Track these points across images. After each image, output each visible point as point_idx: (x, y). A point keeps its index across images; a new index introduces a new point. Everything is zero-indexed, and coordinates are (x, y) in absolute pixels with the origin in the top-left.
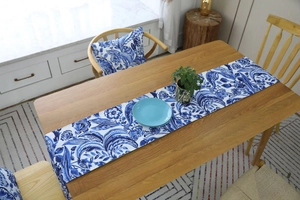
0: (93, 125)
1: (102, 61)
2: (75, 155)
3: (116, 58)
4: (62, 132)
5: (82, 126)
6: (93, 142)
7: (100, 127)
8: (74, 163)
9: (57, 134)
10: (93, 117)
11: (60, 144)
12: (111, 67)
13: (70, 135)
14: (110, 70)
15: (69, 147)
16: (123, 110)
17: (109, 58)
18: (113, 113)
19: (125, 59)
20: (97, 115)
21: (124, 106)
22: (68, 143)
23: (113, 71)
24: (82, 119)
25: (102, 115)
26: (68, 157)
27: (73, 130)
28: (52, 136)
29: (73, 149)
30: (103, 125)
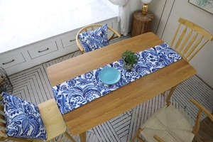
0: (78, 82)
1: (84, 43)
2: (67, 99)
3: (92, 42)
4: (61, 86)
5: (72, 83)
6: (77, 92)
7: (81, 84)
8: (67, 104)
9: (58, 87)
10: (78, 78)
11: (60, 93)
12: (89, 47)
13: (65, 88)
14: (89, 49)
15: (65, 95)
16: (94, 74)
17: (88, 42)
18: (89, 76)
19: (97, 42)
20: (80, 76)
21: (95, 71)
22: (64, 92)
24: (71, 79)
25: (83, 77)
26: (64, 100)
27: (67, 85)
28: (55, 88)
29: (67, 96)
30: (83, 82)
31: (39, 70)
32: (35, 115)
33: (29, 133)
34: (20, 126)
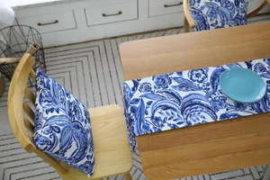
0: (174, 83)
1: (196, 13)
2: (149, 110)
3: (213, 14)
4: (141, 82)
5: (162, 82)
6: (170, 102)
7: (181, 87)
8: (147, 118)
9: (136, 84)
10: (175, 75)
11: (137, 95)
12: (204, 22)
13: (149, 88)
14: (203, 25)
15: (146, 100)
16: (210, 74)
17: (205, 11)
18: (197, 75)
19: (223, 15)
20: (180, 73)
21: (211, 70)
22: (145, 96)
23: (206, 27)
24: (163, 74)
25: (186, 75)
26: (142, 111)
27: (153, 83)
28: (131, 84)
29: (149, 103)
30: (184, 85)
31: (96, 50)
32: (83, 123)
33: (68, 154)
34: (58, 135)
